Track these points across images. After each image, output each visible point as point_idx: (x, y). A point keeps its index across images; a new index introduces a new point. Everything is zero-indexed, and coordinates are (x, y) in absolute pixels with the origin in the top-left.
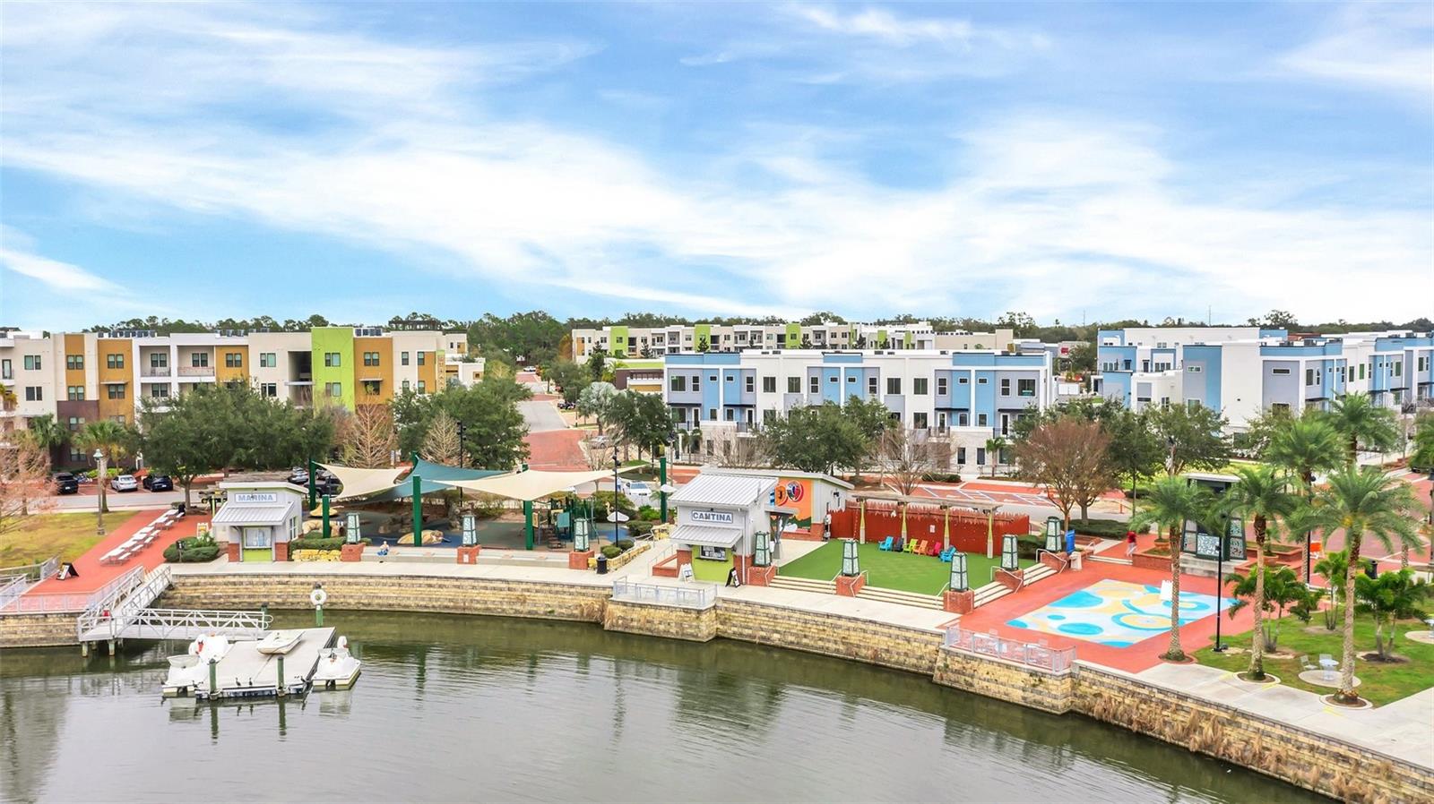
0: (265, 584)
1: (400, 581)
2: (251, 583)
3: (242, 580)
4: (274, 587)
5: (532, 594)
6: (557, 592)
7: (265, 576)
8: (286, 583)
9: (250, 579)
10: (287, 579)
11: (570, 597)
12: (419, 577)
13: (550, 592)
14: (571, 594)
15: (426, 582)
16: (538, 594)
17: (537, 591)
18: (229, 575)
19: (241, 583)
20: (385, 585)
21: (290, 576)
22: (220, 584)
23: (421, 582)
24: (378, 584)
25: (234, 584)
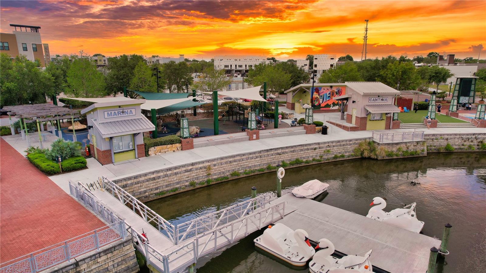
0: (176, 174)
1: (261, 154)
2: (166, 176)
3: (159, 175)
4: (182, 175)
5: (331, 148)
6: (344, 145)
7: (176, 168)
8: (191, 170)
9: (165, 173)
10: (190, 167)
11: (350, 146)
12: (272, 149)
13: (340, 146)
14: (350, 145)
15: (275, 152)
16: (334, 148)
17: (334, 146)
18: (150, 173)
19: (159, 177)
20: (252, 158)
21: (193, 164)
22: (143, 182)
23: (273, 152)
24: (247, 159)
25: (154, 179)
